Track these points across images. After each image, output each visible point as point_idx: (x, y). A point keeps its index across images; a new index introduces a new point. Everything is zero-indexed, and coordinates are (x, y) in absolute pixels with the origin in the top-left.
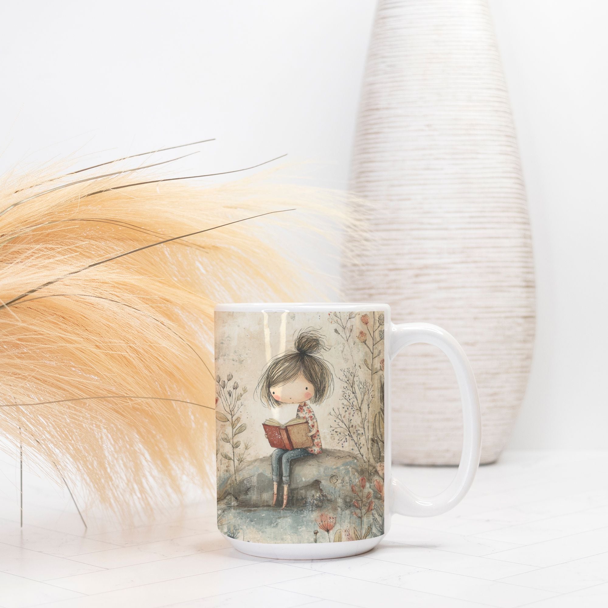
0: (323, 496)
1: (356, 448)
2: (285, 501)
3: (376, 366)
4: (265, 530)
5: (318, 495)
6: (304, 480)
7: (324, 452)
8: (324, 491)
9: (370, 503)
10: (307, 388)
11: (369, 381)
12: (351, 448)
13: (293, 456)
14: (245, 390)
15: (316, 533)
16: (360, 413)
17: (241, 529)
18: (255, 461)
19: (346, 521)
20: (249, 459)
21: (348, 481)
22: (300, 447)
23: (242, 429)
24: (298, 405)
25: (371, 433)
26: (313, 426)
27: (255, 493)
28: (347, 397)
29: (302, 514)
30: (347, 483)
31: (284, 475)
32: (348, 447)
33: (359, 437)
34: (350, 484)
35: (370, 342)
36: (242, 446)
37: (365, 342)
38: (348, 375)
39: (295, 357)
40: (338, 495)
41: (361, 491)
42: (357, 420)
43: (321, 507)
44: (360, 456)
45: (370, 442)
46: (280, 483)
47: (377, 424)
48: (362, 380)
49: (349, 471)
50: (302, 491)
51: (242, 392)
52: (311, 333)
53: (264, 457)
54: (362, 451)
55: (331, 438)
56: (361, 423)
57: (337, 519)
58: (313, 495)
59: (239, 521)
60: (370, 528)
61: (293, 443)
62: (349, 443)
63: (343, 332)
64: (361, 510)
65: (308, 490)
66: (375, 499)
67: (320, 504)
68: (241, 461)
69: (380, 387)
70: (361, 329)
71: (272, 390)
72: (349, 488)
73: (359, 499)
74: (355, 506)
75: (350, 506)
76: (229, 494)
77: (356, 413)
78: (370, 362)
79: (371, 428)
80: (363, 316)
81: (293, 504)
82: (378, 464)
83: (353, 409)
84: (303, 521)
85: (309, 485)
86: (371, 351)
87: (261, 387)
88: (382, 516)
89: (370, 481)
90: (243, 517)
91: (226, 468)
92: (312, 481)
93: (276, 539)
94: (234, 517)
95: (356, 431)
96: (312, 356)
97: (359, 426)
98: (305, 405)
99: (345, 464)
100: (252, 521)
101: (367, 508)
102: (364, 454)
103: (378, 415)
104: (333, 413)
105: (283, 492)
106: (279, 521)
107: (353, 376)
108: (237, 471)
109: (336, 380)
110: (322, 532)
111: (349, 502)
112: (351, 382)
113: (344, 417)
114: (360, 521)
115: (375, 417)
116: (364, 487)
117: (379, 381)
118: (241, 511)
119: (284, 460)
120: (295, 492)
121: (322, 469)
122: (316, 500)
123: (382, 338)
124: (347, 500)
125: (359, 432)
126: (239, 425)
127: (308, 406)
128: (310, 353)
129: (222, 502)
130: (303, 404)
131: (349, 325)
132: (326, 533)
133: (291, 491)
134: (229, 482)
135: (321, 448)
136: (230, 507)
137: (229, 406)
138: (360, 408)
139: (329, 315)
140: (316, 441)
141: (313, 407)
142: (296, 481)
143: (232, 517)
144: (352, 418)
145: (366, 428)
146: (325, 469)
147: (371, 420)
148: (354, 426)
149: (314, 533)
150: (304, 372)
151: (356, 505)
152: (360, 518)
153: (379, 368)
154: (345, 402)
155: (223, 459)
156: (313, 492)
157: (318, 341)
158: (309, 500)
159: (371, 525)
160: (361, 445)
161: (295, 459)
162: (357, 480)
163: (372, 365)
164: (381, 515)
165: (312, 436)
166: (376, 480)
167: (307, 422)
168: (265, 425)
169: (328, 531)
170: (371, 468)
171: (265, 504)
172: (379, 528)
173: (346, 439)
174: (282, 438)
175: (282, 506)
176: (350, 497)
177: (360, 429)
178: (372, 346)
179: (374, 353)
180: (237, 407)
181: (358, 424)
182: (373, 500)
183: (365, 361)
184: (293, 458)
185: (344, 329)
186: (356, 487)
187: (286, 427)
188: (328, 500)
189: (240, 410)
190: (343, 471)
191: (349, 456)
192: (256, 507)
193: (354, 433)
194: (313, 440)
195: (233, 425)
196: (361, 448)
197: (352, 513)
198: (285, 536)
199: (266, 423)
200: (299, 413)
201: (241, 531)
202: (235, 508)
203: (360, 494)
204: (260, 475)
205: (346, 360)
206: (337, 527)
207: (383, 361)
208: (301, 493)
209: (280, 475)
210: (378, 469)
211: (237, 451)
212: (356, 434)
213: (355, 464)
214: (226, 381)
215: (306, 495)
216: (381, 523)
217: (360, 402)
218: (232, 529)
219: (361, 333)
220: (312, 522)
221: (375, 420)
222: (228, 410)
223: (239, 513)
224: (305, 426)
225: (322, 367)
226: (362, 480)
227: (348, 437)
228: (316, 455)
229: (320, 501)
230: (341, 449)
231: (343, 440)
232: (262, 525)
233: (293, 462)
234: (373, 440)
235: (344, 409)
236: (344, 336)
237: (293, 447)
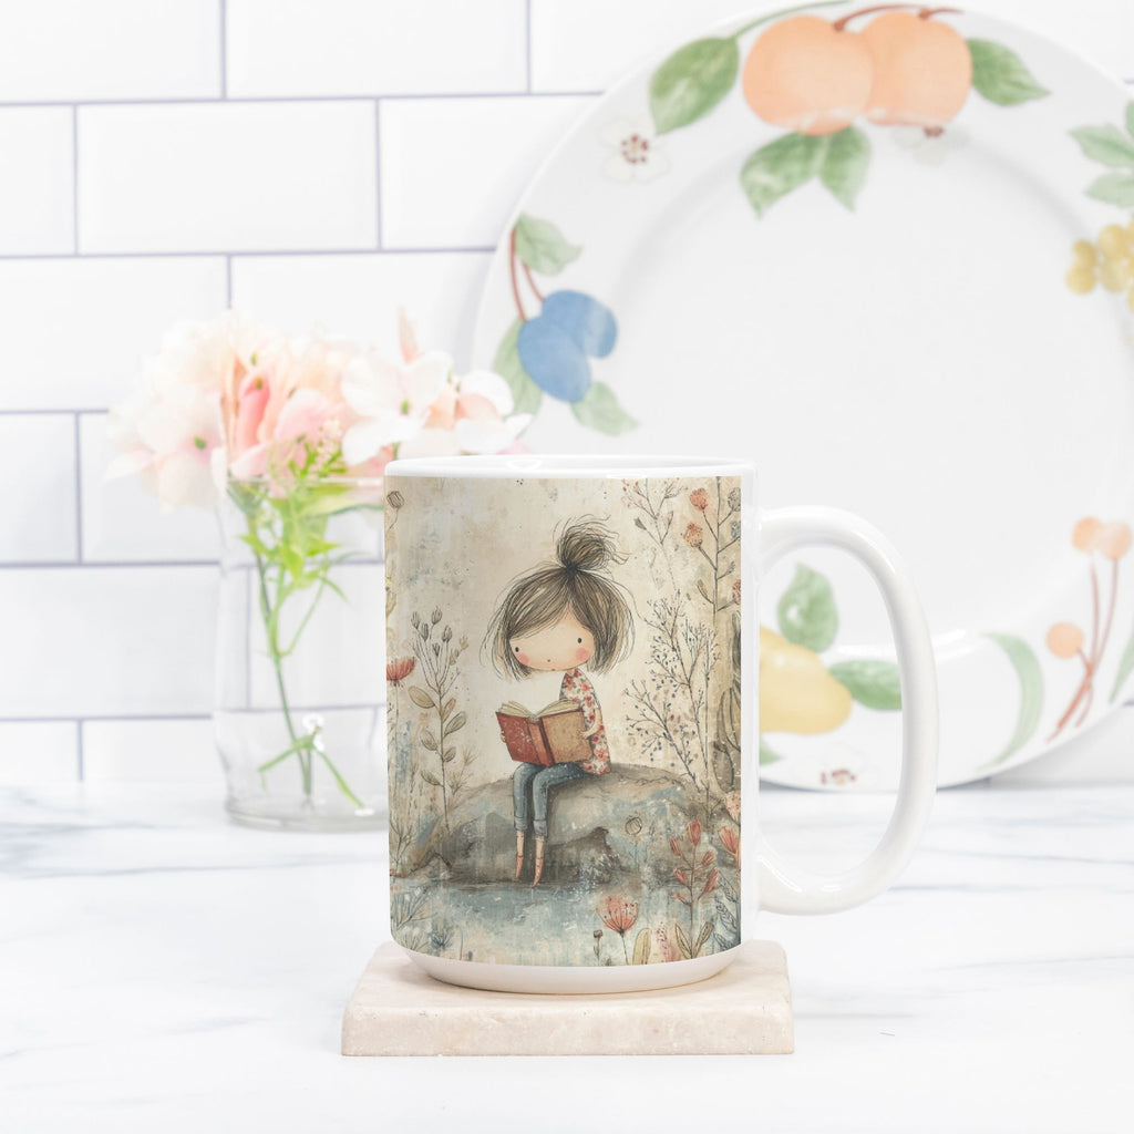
0: (611, 858)
1: (679, 763)
2: (538, 871)
3: (722, 596)
4: (501, 929)
5: (602, 859)
6: (574, 827)
7: (615, 771)
8: (614, 851)
9: (711, 875)
10: (580, 641)
11: (709, 625)
12: (670, 762)
13: (554, 779)
14: (464, 645)
15: (598, 936)
16: (688, 690)
17: (457, 926)
18: (484, 787)
19: (660, 912)
20: (471, 783)
21: (663, 830)
22: (567, 760)
23: (458, 724)
24: (563, 674)
25: (712, 731)
26: (592, 718)
27: (483, 853)
28: (662, 657)
29: (570, 896)
30: (661, 834)
31: (537, 817)
32: (663, 759)
33: (685, 740)
34: (668, 836)
35: (710, 546)
36: (459, 758)
37: (699, 546)
38: (663, 613)
39: (556, 576)
40: (642, 858)
41: (690, 850)
42: (681, 705)
43: (608, 882)
44: (689, 779)
45: (710, 751)
46: (529, 833)
47: (726, 713)
48: (694, 623)
49: (665, 809)
50: (570, 851)
51: (459, 648)
52: (588, 526)
53: (499, 781)
54: (692, 768)
55: (629, 741)
56: (690, 711)
57: (641, 907)
58: (592, 859)
59: (454, 911)
60: (710, 925)
61: (554, 750)
62: (666, 751)
63: (654, 526)
64: (690, 888)
65: (583, 848)
66: (720, 865)
67: (606, 877)
68: (456, 788)
69: (732, 636)
70: (690, 519)
71: (514, 643)
72: (665, 844)
73: (687, 867)
74: (679, 880)
75: (667, 881)
76: (436, 855)
77: (680, 690)
78: (709, 586)
79: (712, 720)
80: (695, 493)
81: (554, 877)
82: (729, 796)
83: (675, 683)
84: (573, 913)
85: (584, 838)
86: (711, 563)
87: (493, 636)
88: (736, 900)
89: (709, 829)
90: (459, 901)
91: (430, 803)
92: (590, 829)
93: (522, 948)
94: (445, 902)
95: (681, 727)
96: (590, 575)
97: (687, 718)
98: (576, 674)
99: (658, 795)
100: (477, 911)
101: (703, 884)
102: (697, 775)
103: (727, 696)
104: (631, 690)
105: (534, 852)
106: (527, 910)
107: (673, 615)
108: (449, 808)
109: (638, 623)
110: (610, 934)
111: (665, 873)
112: (670, 627)
113: (655, 698)
114: (689, 912)
115: (722, 698)
116: (696, 841)
117: (730, 625)
118: (456, 890)
119: (536, 787)
120: (558, 852)
121: (610, 806)
122: (599, 868)
123: (736, 538)
124: (662, 869)
125: (686, 729)
126: (453, 714)
127: (583, 677)
128: (587, 567)
129: (423, 872)
130: (573, 671)
131: (665, 511)
132: (618, 935)
133: (550, 850)
134: (435, 830)
135: (609, 763)
136: (436, 883)
137: (436, 675)
138: (689, 681)
139: (625, 489)
140: (598, 747)
141: (594, 678)
142: (560, 829)
143: (441, 902)
144: (671, 700)
145: (702, 720)
146: (617, 806)
147: (713, 705)
148: (676, 717)
149: (595, 937)
150: (575, 607)
151: (681, 878)
152: (689, 905)
153: (730, 598)
154: (658, 668)
155: (425, 783)
156: (593, 852)
157: (602, 543)
158: (585, 868)
159: (712, 920)
160: (691, 757)
161: (556, 785)
162: (682, 828)
163: (716, 592)
164: (735, 898)
165: (590, 738)
166: (724, 827)
167: (580, 710)
168: (499, 715)
169: (622, 932)
170: (712, 803)
171: (501, 877)
172: (730, 926)
173: (659, 743)
174: (532, 742)
175: (532, 880)
176: (669, 863)
177: (688, 723)
178: (715, 554)
179: (720, 568)
180: (448, 678)
181: (685, 714)
182: (717, 869)
183: (700, 583)
184: (553, 782)
185: (655, 518)
186: (681, 842)
187: (541, 718)
188: (622, 869)
189: (455, 684)
190: (654, 809)
191: (665, 778)
192: (484, 882)
193: (676, 731)
194: (592, 747)
195: (442, 715)
196: (690, 762)
197: (671, 894)
198: (538, 943)
199: (503, 711)
200: (566, 691)
201: (457, 932)
202: (446, 883)
203: (690, 857)
204: (492, 817)
205: (659, 582)
206: (641, 924)
207: (738, 586)
208: (569, 854)
209: (530, 817)
210: (730, 804)
211: (449, 766)
212: (679, 734)
213: (677, 794)
214: (430, 625)
215: (578, 858)
216: (735, 916)
217: (688, 668)
218: (441, 926)
219: (691, 527)
220: (590, 912)
221: (721, 704)
222: (433, 684)
223: (453, 895)
224: (574, 718)
225: (611, 597)
226: (694, 827)
227: (662, 740)
228: (597, 776)
229: (607, 870)
230: (649, 764)
231: (653, 747)
232: (495, 921)
233: (554, 791)
234: (716, 746)
235: (655, 683)
236: (655, 534)
237: (553, 760)
